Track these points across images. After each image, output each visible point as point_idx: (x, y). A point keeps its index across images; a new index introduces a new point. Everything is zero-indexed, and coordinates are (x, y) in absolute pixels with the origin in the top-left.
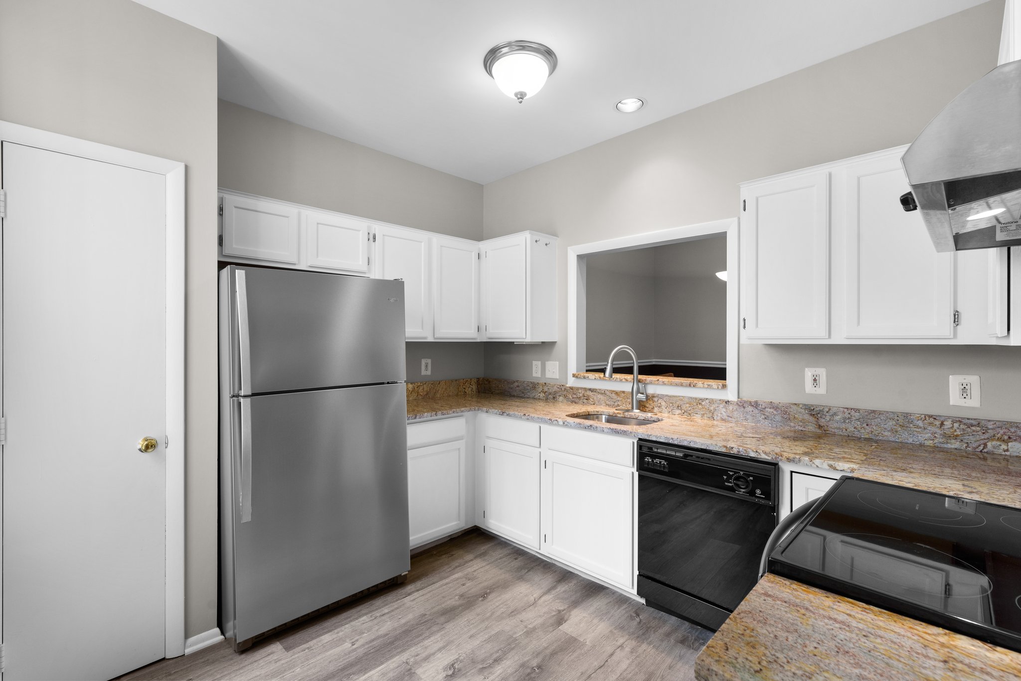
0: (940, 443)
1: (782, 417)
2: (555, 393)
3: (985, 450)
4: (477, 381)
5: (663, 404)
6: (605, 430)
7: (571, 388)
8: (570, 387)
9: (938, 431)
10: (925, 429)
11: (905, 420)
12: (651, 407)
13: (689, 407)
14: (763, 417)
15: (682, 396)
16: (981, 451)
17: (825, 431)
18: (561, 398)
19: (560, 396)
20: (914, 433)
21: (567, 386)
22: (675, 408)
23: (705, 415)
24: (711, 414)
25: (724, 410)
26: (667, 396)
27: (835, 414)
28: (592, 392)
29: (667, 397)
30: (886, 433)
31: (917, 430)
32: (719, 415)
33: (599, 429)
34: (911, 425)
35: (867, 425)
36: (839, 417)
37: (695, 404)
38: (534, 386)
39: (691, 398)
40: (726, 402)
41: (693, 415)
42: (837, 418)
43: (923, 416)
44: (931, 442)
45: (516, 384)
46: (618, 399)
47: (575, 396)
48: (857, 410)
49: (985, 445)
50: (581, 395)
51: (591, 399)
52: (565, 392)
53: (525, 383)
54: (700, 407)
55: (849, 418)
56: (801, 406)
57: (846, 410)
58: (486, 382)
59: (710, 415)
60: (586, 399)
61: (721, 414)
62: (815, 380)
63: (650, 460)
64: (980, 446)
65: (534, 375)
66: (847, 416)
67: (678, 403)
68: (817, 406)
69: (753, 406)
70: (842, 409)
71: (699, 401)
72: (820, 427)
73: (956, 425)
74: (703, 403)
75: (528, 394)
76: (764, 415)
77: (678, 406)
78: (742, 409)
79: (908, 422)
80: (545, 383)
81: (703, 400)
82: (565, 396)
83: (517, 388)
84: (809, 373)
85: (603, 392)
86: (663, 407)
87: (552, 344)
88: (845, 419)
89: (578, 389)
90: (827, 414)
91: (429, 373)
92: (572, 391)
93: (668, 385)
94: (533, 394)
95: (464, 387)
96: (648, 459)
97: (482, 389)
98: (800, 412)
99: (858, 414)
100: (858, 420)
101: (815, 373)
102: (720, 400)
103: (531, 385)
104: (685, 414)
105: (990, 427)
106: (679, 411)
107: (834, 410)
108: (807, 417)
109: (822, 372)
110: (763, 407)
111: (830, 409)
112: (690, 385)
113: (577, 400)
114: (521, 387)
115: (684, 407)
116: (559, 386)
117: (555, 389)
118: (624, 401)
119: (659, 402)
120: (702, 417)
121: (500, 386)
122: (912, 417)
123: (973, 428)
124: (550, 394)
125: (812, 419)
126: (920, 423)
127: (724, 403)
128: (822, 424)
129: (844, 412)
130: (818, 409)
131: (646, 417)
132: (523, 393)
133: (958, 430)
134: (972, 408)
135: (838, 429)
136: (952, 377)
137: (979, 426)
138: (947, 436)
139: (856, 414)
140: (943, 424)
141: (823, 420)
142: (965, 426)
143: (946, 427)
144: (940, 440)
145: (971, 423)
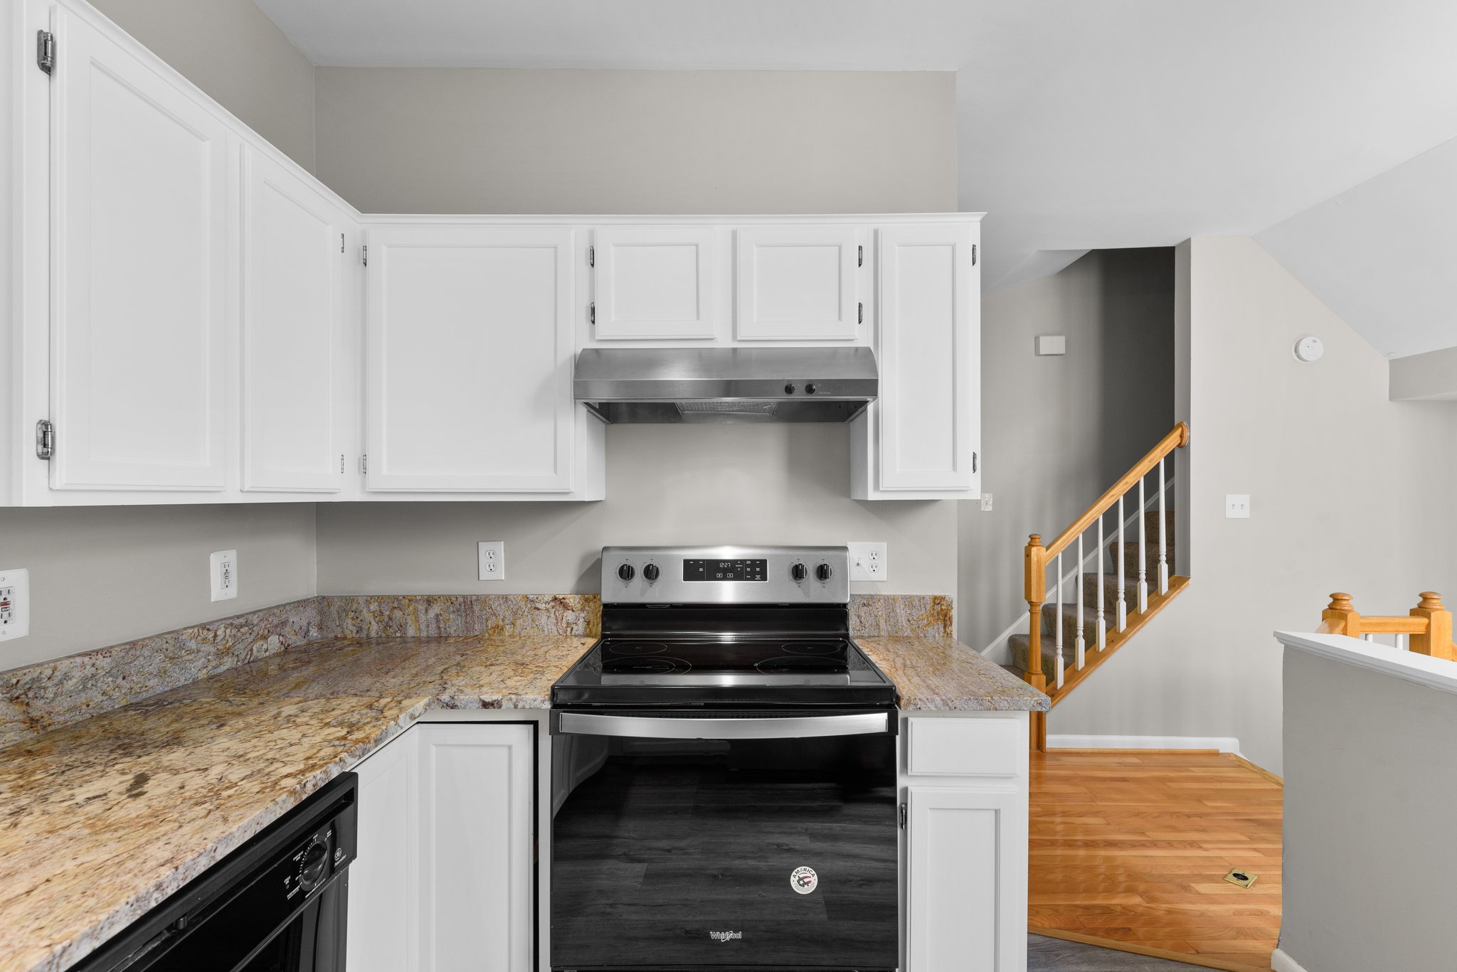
0: (215, 668)
3: (252, 659)
9: (213, 649)
10: (198, 651)
16: (249, 662)
17: (44, 728)
20: (188, 664)
27: (67, 677)
30: (151, 683)
31: (190, 657)
34: (184, 651)
35: (124, 678)
36: (74, 680)
42: (69, 685)
43: (196, 630)
44: (205, 671)
48: (105, 652)
49: (252, 650)
55: (93, 675)
57: (86, 659)
62: (5, 604)
64: (247, 654)
66: (89, 671)
68: (26, 670)
70: (79, 660)
72: (33, 722)
73: (228, 631)
79: (180, 647)
88: (85, 680)
90: (49, 684)
99: (108, 660)
100: (109, 673)
105: (255, 622)
107: (64, 666)
109: (21, 579)
111: (54, 669)
122: (184, 637)
123: (242, 630)
125: (15, 711)
126: (192, 645)
128: (37, 714)
129: (83, 664)
130: (27, 678)
133: (230, 640)
134: (231, 600)
135: (70, 710)
136: (213, 556)
137: (246, 624)
138: (220, 654)
139: (104, 663)
140: (216, 636)
141: (40, 703)
142: (234, 631)
143: (219, 639)
144: (214, 663)
145: (240, 623)
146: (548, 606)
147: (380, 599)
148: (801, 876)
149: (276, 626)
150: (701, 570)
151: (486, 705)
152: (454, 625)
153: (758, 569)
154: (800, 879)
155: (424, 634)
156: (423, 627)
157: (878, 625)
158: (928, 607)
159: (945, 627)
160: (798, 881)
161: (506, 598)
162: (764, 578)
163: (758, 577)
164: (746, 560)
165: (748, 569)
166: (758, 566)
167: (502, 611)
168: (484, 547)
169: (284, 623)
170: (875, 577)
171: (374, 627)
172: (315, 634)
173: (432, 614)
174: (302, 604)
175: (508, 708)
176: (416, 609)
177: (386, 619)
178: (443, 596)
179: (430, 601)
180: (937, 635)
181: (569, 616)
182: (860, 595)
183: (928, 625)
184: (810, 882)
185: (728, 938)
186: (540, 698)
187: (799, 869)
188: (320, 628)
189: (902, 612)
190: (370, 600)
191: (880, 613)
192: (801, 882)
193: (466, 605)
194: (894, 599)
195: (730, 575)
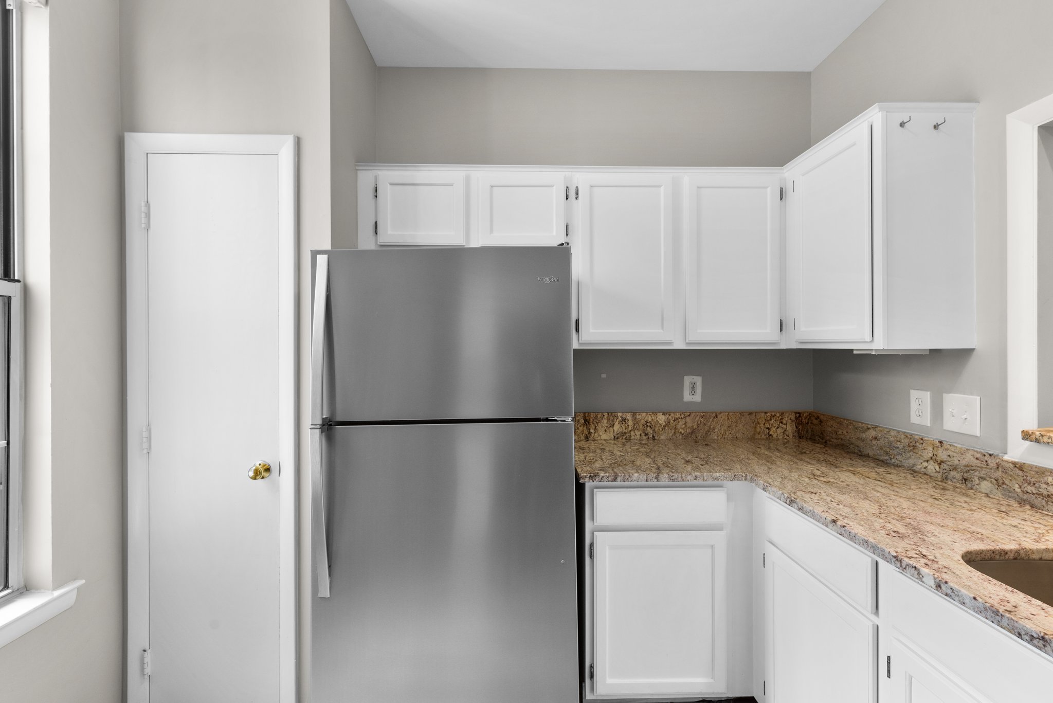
2: (969, 468)
4: (796, 418)
7: (1020, 467)
8: (1015, 464)
18: (985, 486)
19: (983, 478)
21: (1006, 457)
38: (914, 444)
45: (872, 433)
47: (1030, 489)
52: (1000, 473)
53: (893, 433)
58: (815, 422)
65: (914, 419)
75: (899, 458)
80: (941, 442)
82: (999, 484)
83: (874, 442)
89: (1041, 472)
91: (697, 398)
92: (1020, 473)
94: (911, 462)
95: (767, 425)
97: (807, 431)
103: (906, 441)
113: (1039, 501)
114: (882, 441)
116: (978, 456)
117: (968, 459)
121: (840, 433)
124: (955, 468)
132: (887, 453)
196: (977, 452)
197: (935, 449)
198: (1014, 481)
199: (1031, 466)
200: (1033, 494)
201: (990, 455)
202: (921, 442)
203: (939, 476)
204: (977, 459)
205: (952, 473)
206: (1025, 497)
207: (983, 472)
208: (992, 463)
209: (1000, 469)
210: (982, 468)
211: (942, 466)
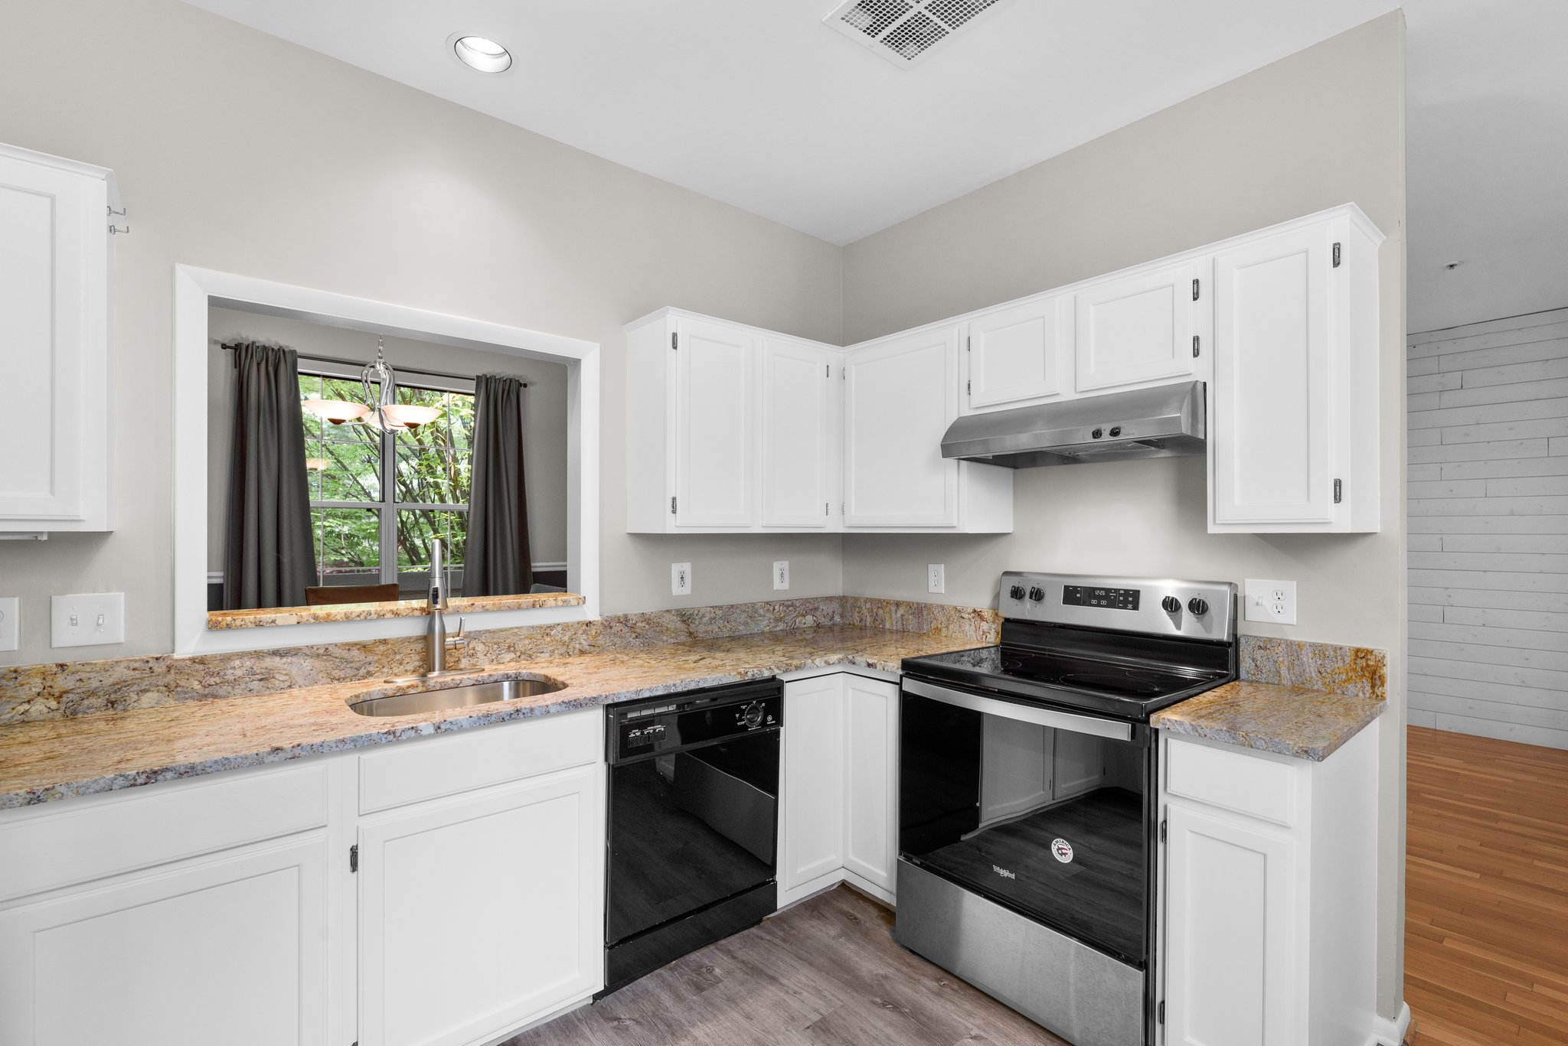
0: (774, 627)
1: (655, 631)
2: (120, 686)
3: (796, 627)
5: (480, 647)
6: (552, 710)
7: (196, 661)
8: (193, 660)
9: (772, 617)
10: (764, 616)
11: (751, 611)
12: (452, 660)
13: (530, 644)
14: (634, 635)
15: (517, 628)
16: (794, 628)
17: (695, 637)
18: (148, 699)
19: (144, 691)
20: (758, 622)
21: (176, 656)
22: (503, 652)
23: (556, 652)
24: (565, 648)
25: (584, 636)
26: (487, 631)
27: (703, 616)
28: (281, 656)
29: (487, 635)
30: (741, 627)
31: (760, 618)
32: (577, 646)
33: (537, 712)
34: (756, 615)
35: (728, 622)
36: (707, 618)
37: (539, 637)
39: (533, 627)
40: (587, 625)
41: (537, 657)
42: (705, 620)
43: (764, 604)
44: (768, 628)
46: (370, 658)
47: (212, 681)
48: (720, 608)
49: (795, 621)
50: (239, 673)
51: (277, 676)
52: (171, 677)
54: (548, 639)
55: (714, 618)
56: (673, 613)
57: (712, 609)
59: (563, 650)
60: (260, 680)
61: (580, 644)
62: (682, 578)
63: (638, 734)
64: (793, 623)
66: (713, 615)
67: (509, 641)
68: (688, 609)
69: (622, 623)
70: (709, 609)
71: (546, 630)
72: (691, 634)
73: (781, 608)
74: (553, 633)
76: (635, 632)
77: (509, 647)
78: (609, 630)
79: (755, 612)
81: (551, 627)
82: (170, 689)
84: (676, 568)
85: (321, 651)
86: (479, 655)
87: (91, 540)
88: (711, 619)
89: (227, 658)
90: (697, 618)
92: (201, 667)
93: (493, 611)
96: (636, 733)
98: (672, 621)
99: (721, 611)
100: (721, 618)
101: (682, 569)
102: (578, 623)
104: (522, 657)
105: (798, 606)
106: (512, 655)
107: (702, 611)
108: (679, 625)
109: (686, 567)
110: (634, 622)
111: (699, 611)
112: (534, 606)
115: (520, 647)
116: (136, 665)
117: (120, 673)
118: (384, 661)
119: (471, 646)
120: (551, 656)
122: (756, 607)
123: (790, 609)
124: (93, 693)
125: (684, 626)
126: (761, 612)
127: (584, 627)
128: (691, 630)
129: (710, 612)
130: (688, 613)
131: (480, 679)
133: (782, 613)
134: (785, 591)
135: (706, 632)
136: (775, 564)
137: (792, 605)
138: (778, 620)
139: (719, 612)
140: (774, 609)
141: (693, 626)
142: (785, 608)
143: (776, 611)
144: (773, 625)
145: (789, 605)
146: (970, 617)
147: (872, 600)
148: (1060, 846)
149: (811, 610)
150: (1078, 595)
151: (869, 665)
152: (912, 624)
153: (1130, 599)
154: (1059, 849)
155: (895, 628)
156: (894, 623)
157: (1279, 672)
158: (1348, 660)
159: (1373, 686)
160: (1058, 850)
161: (942, 607)
162: (1136, 607)
163: (1130, 606)
164: (1120, 590)
165: (1121, 598)
166: (1131, 596)
167: (941, 617)
168: (931, 567)
169: (816, 609)
170: (1280, 619)
171: (869, 619)
172: (838, 620)
173: (899, 615)
174: (830, 599)
175: (880, 670)
176: (890, 609)
177: (875, 615)
178: (906, 602)
179: (898, 604)
180: (1361, 694)
181: (984, 626)
182: (1255, 637)
183: (1349, 680)
184: (1067, 854)
185: (1005, 875)
186: (896, 666)
187: (1058, 839)
188: (842, 616)
189: (1310, 661)
190: (867, 600)
191: (1281, 659)
192: (1060, 852)
193: (919, 610)
194: (1300, 645)
195: (1104, 602)
196: (136, 661)
197: (49, 678)
198: (192, 680)
199: (214, 657)
200: (217, 684)
201: (157, 659)
202: (14, 675)
203: (58, 715)
204: (134, 669)
205: (86, 702)
206: (207, 691)
207: (146, 682)
208: (160, 668)
209: (172, 671)
210: (142, 679)
211: (64, 699)
